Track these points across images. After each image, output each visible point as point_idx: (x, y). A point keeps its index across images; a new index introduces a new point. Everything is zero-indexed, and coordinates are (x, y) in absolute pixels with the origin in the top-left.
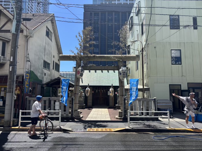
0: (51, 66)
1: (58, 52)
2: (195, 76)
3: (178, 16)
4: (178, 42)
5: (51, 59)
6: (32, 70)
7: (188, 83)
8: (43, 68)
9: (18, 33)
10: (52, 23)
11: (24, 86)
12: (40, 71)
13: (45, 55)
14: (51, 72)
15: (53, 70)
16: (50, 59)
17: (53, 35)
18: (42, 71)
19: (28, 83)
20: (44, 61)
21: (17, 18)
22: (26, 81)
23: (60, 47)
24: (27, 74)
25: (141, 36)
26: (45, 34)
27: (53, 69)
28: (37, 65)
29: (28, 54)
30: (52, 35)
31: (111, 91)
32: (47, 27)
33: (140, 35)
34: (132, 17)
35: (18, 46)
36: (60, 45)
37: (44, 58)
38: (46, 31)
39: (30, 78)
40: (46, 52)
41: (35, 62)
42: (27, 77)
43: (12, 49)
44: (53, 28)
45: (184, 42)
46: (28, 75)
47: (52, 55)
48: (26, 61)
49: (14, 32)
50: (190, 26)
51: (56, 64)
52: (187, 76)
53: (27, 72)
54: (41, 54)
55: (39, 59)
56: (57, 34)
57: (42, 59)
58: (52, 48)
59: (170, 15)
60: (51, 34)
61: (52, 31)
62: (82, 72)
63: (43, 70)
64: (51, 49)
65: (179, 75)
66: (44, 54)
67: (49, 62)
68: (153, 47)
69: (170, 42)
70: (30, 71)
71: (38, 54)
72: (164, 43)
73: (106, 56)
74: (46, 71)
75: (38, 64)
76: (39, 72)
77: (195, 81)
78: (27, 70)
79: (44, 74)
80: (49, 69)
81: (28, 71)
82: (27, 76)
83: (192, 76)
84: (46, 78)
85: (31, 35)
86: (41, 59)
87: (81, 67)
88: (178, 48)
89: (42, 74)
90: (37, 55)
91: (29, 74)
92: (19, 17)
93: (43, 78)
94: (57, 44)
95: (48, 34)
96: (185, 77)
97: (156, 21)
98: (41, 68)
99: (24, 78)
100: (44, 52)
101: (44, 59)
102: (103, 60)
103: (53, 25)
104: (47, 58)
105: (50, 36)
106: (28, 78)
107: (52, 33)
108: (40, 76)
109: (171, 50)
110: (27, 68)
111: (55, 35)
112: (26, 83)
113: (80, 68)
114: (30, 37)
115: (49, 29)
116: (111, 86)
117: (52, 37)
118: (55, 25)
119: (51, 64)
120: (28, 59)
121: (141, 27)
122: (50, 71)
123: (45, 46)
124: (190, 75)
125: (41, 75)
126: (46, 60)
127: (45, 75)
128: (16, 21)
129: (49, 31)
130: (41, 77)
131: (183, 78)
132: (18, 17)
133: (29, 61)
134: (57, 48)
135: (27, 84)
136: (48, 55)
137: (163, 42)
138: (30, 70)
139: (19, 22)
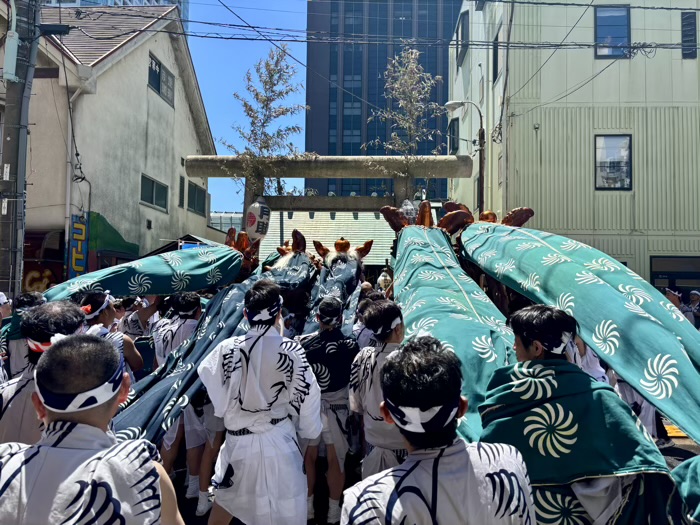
0: (173, 195)
1: (201, 146)
2: (677, 233)
3: (628, 8)
4: (623, 105)
5: (173, 172)
6: (95, 209)
7: (652, 257)
8: (140, 201)
9: (25, 79)
10: (173, 40)
11: (65, 267)
12: (128, 213)
13: (146, 158)
14: (172, 217)
15: (180, 209)
16: (169, 170)
17: (178, 85)
18: (139, 212)
19: (81, 257)
20: (145, 179)
21: (23, 25)
22: (74, 249)
23: (205, 126)
24: (76, 225)
25: (491, 84)
26: (147, 82)
27: (181, 204)
28: (117, 194)
29: (77, 155)
30: (173, 85)
31: (382, 286)
32: (152, 56)
33: (488, 81)
34: (467, 13)
35: (30, 128)
36: (204, 119)
37: (142, 166)
38: (150, 69)
39: (88, 240)
40: (150, 146)
41: (108, 180)
42: (76, 236)
43: (8, 139)
44: (176, 59)
45: (643, 105)
46: (83, 227)
47: (173, 158)
48: (73, 180)
49: (14, 78)
50: (650, 46)
51: (193, 187)
52: (650, 233)
53: (77, 219)
54: (131, 152)
55: (123, 169)
56: (193, 82)
57: (137, 171)
58: (173, 131)
59: (596, 7)
60: (170, 79)
61: (174, 71)
62: (265, 217)
63: (142, 208)
64: (172, 135)
65: (621, 229)
66: (141, 152)
67: (163, 180)
68: (531, 127)
69: (591, 105)
70: (89, 213)
71: (119, 153)
72: (569, 111)
73: (351, 161)
74: (151, 213)
75: (120, 188)
76: (124, 216)
77: (678, 249)
78: (76, 212)
79: (146, 223)
80: (165, 206)
81: (80, 214)
82: (78, 231)
83: (670, 233)
84: (153, 238)
85: (87, 85)
86: (132, 173)
87: (260, 199)
88: (620, 127)
89: (137, 223)
90: (115, 157)
91: (83, 223)
92: (28, 23)
93: (140, 237)
94: (193, 117)
95: (156, 79)
96: (642, 234)
97: (543, 28)
98: (131, 203)
99: (67, 238)
100: (143, 145)
101: (142, 169)
102: (340, 175)
103: (176, 50)
104: (154, 167)
105: (164, 88)
106: (83, 237)
107: (173, 77)
108: (128, 232)
109: (596, 136)
110: (76, 202)
111: (186, 85)
112: (75, 255)
113: (257, 205)
114: (81, 94)
115: (159, 64)
116: (383, 266)
117: (173, 90)
118: (183, 48)
119: (172, 188)
120: (78, 173)
121: (491, 52)
122: (167, 213)
123: (147, 123)
124: (660, 227)
125: (134, 227)
126: (151, 174)
127: (149, 226)
128: (16, 35)
129: (162, 71)
130: (133, 234)
131: (635, 238)
132: (24, 22)
133: (83, 179)
134: (194, 133)
135: (77, 259)
136: (158, 157)
137: (567, 108)
138: (86, 210)
139: (27, 39)
